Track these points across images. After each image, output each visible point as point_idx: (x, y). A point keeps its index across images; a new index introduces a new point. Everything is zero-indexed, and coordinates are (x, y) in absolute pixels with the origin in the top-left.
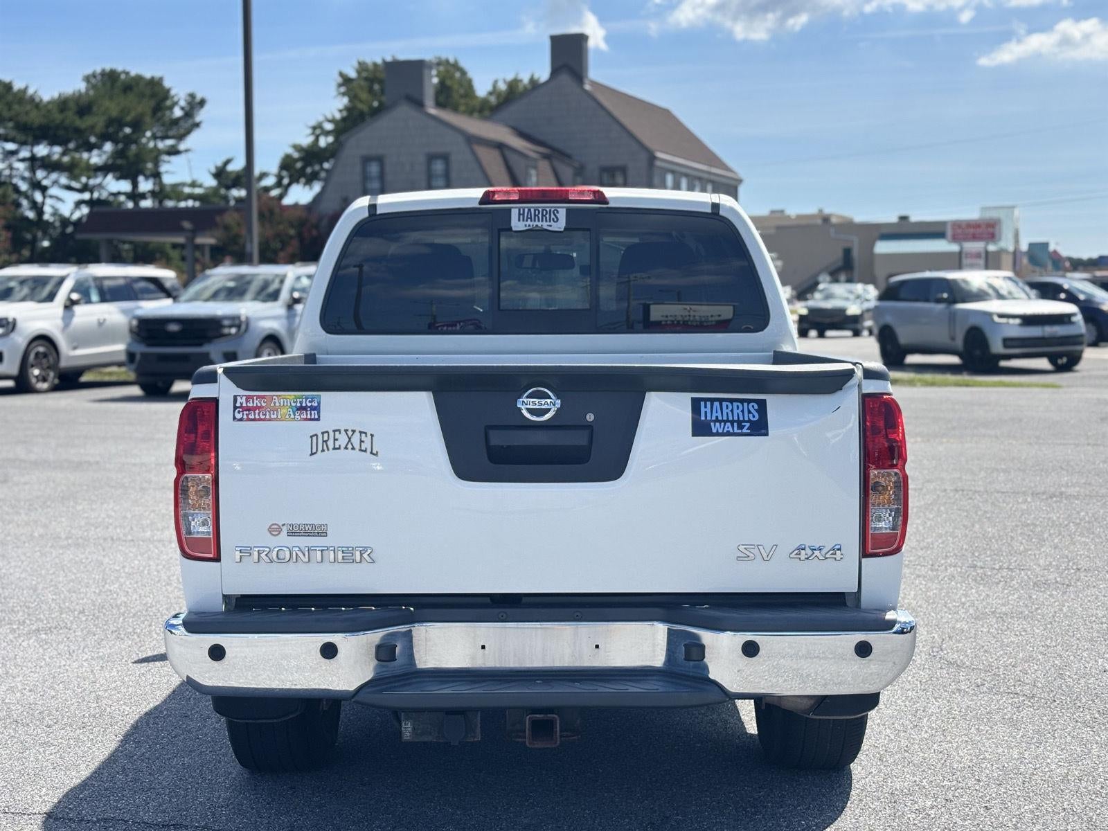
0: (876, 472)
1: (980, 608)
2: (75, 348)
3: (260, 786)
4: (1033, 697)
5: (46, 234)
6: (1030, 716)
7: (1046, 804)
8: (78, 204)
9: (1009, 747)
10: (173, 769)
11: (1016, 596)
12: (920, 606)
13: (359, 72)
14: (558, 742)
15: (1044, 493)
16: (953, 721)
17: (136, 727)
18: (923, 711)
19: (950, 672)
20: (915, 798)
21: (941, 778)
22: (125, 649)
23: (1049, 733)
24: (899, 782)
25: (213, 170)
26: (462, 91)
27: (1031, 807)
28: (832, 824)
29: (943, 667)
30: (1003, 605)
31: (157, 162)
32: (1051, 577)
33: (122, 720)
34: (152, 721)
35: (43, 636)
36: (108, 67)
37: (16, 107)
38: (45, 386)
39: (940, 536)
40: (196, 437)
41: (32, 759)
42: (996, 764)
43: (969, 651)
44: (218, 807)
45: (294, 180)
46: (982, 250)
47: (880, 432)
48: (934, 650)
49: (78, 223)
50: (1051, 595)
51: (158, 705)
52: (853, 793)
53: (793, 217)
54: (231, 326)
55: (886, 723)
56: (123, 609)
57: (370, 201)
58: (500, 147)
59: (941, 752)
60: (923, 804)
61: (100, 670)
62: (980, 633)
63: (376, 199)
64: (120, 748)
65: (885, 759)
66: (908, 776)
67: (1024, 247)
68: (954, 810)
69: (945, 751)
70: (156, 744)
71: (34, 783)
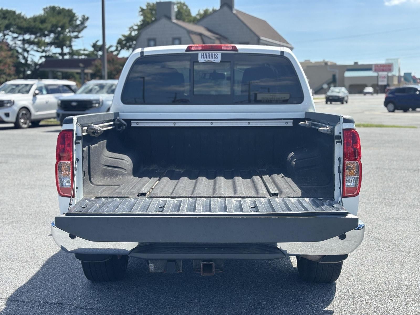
0: (348, 162)
1: (387, 216)
2: (37, 112)
3: (95, 287)
4: (410, 253)
5: (29, 69)
6: (409, 261)
7: (416, 298)
8: (41, 57)
9: (401, 274)
10: (60, 280)
11: (402, 211)
12: (363, 215)
13: (147, 6)
14: (214, 274)
15: (412, 169)
16: (377, 263)
17: (47, 262)
18: (365, 258)
19: (375, 242)
20: (362, 295)
21: (373, 287)
22: (46, 230)
23: (417, 268)
24: (355, 288)
25: (92, 44)
26: (186, 14)
27: (410, 299)
28: (328, 306)
29: (373, 240)
30: (397, 214)
31: (70, 41)
32: (415, 203)
33: (42, 259)
34: (54, 259)
35: (15, 224)
36: (52, 5)
37: (17, 20)
38: (25, 126)
39: (371, 186)
40: (65, 146)
41: (5, 275)
42: (395, 281)
43: (383, 233)
44: (78, 296)
45: (122, 48)
46: (386, 75)
47: (350, 145)
48: (369, 233)
49: (41, 65)
50: (416, 211)
51: (57, 253)
52: (336, 293)
53: (313, 63)
54: (96, 103)
55: (350, 263)
56: (47, 214)
57: (141, 50)
58: (201, 35)
59: (372, 276)
60: (365, 298)
61: (35, 238)
62: (388, 226)
63: (144, 49)
64: (40, 271)
65: (349, 279)
66: (359, 286)
67: (402, 74)
68: (378, 301)
69: (374, 275)
70: (55, 269)
71: (5, 285)
